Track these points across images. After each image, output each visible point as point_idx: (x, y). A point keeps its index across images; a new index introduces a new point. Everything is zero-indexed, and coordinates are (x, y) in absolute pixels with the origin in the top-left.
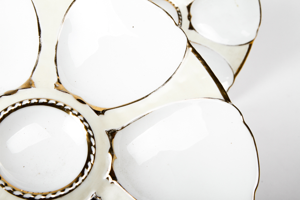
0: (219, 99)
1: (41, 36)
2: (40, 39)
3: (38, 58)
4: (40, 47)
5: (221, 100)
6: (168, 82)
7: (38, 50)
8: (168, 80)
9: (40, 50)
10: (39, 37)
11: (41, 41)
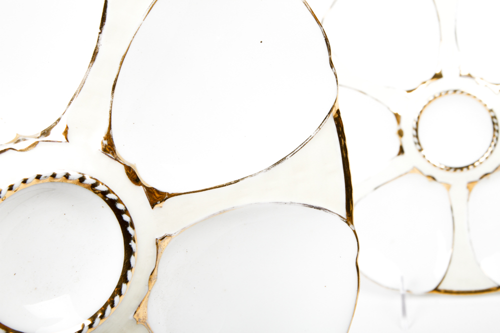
0: (340, 216)
1: (104, 31)
2: (99, 37)
3: (87, 76)
4: (95, 53)
5: (342, 217)
6: (277, 166)
7: (91, 59)
8: (278, 163)
9: (93, 59)
10: (100, 31)
11: (100, 41)
